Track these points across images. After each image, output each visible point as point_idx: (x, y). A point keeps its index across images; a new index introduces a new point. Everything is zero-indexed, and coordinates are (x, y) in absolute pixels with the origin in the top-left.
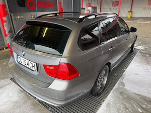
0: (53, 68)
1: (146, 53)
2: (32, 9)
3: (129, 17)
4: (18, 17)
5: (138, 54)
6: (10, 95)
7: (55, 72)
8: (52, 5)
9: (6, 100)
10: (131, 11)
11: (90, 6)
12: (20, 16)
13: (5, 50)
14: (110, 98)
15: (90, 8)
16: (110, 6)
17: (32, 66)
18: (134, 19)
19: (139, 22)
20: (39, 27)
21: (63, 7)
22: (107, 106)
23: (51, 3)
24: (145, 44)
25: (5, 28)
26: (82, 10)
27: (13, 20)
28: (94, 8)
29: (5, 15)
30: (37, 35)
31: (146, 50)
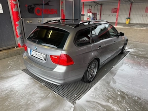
0: (56, 57)
1: (134, 55)
2: (39, 15)
3: (127, 23)
4: (28, 22)
5: (128, 55)
6: (23, 80)
7: (57, 60)
8: (56, 12)
9: (20, 83)
10: (129, 18)
11: (91, 12)
12: (29, 21)
13: (16, 49)
14: (98, 84)
15: (90, 14)
16: (110, 13)
17: (42, 56)
18: (131, 25)
19: (135, 28)
20: (46, 30)
21: (65, 14)
22: (95, 89)
23: (55, 10)
24: (135, 48)
25: (17, 30)
26: (82, 17)
27: (24, 24)
28: (95, 14)
29: (18, 20)
30: (44, 36)
31: (135, 52)
